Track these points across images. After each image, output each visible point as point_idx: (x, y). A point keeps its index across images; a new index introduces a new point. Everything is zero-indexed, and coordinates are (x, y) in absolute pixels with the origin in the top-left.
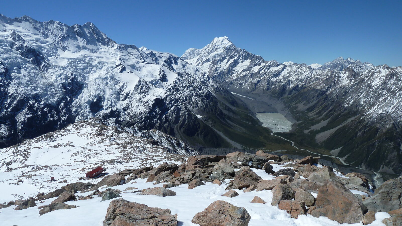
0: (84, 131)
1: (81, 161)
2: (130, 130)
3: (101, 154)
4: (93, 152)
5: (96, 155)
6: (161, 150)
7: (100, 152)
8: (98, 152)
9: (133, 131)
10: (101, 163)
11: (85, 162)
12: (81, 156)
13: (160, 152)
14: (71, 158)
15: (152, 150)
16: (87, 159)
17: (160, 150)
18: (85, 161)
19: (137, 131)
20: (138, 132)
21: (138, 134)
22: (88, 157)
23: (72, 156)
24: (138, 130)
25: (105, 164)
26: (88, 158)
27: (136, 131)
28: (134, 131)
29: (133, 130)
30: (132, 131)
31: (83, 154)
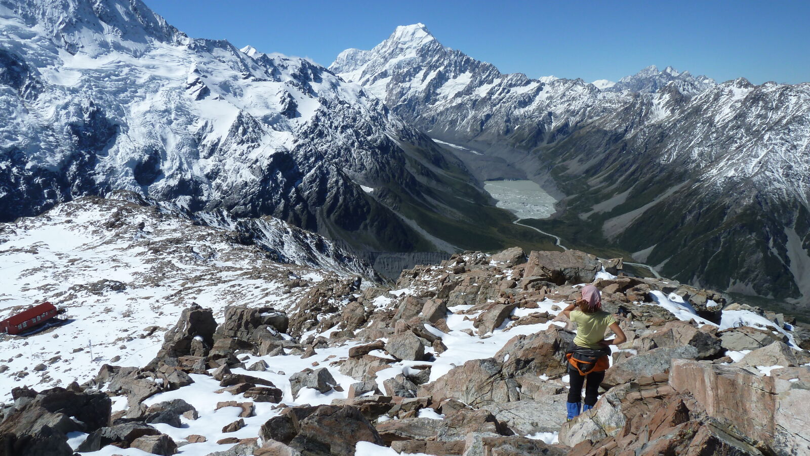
0: (83, 217)
1: (39, 289)
2: (210, 218)
3: (96, 270)
4: (80, 265)
5: (82, 272)
6: (251, 254)
7: (98, 263)
8: (91, 265)
9: (217, 220)
10: (71, 291)
11: (49, 289)
12: (46, 274)
13: (247, 261)
14: (16, 282)
15: (228, 257)
16: (58, 282)
17: (247, 256)
18: (49, 287)
19: (226, 218)
20: (229, 220)
21: (229, 225)
22: (62, 276)
23: (23, 275)
24: (228, 216)
25: (79, 294)
26: (62, 279)
27: (223, 219)
28: (219, 218)
29: (217, 217)
30: (215, 220)
31: (51, 270)
